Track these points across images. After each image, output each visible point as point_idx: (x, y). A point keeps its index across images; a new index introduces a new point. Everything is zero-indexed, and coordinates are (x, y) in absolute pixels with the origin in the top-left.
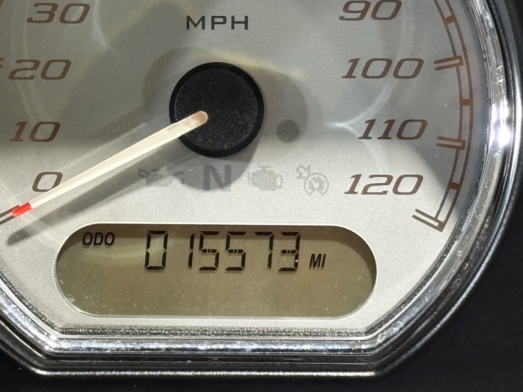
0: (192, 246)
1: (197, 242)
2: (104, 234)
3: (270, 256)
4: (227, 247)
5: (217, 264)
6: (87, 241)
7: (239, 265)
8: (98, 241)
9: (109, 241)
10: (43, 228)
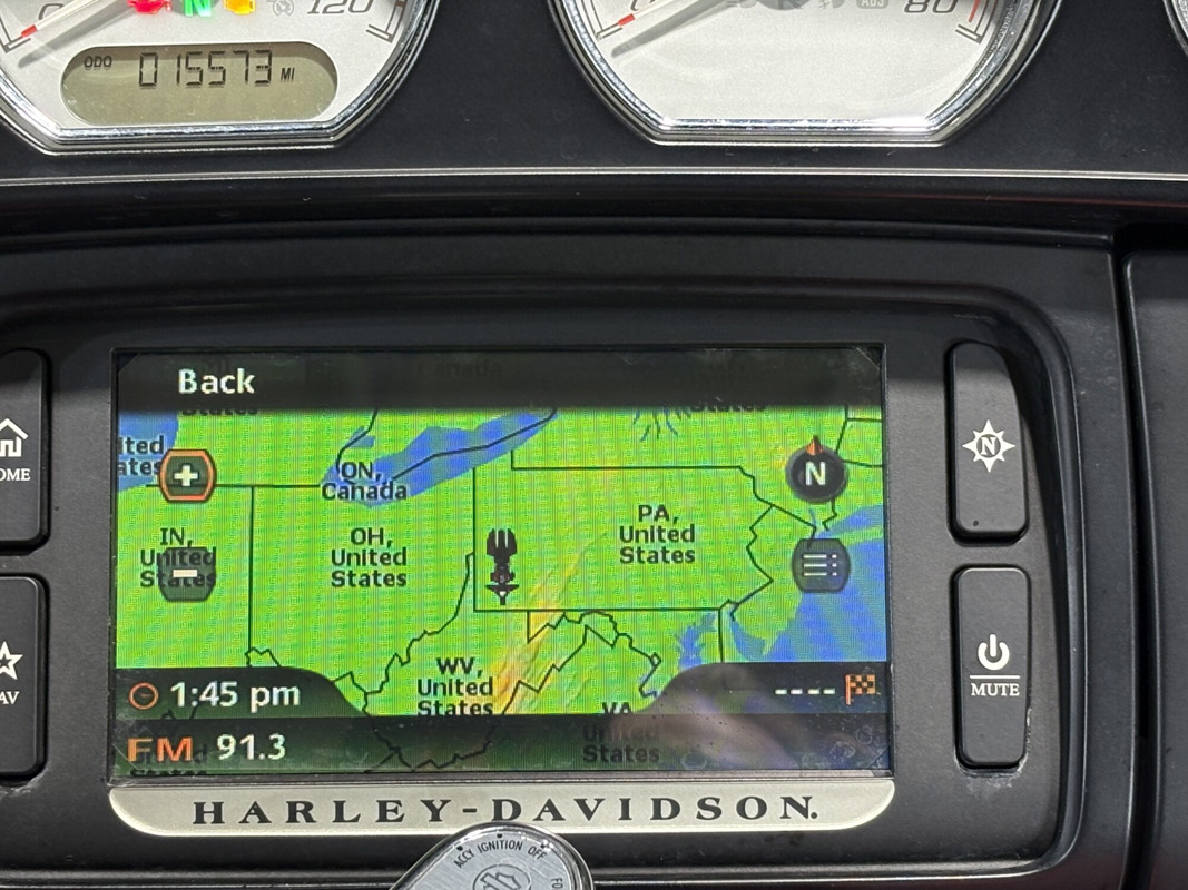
0: (179, 65)
1: (183, 62)
2: (103, 57)
3: (247, 71)
4: (210, 64)
5: (201, 79)
6: (88, 64)
7: (220, 80)
8: (98, 63)
9: (107, 63)
10: (49, 52)
